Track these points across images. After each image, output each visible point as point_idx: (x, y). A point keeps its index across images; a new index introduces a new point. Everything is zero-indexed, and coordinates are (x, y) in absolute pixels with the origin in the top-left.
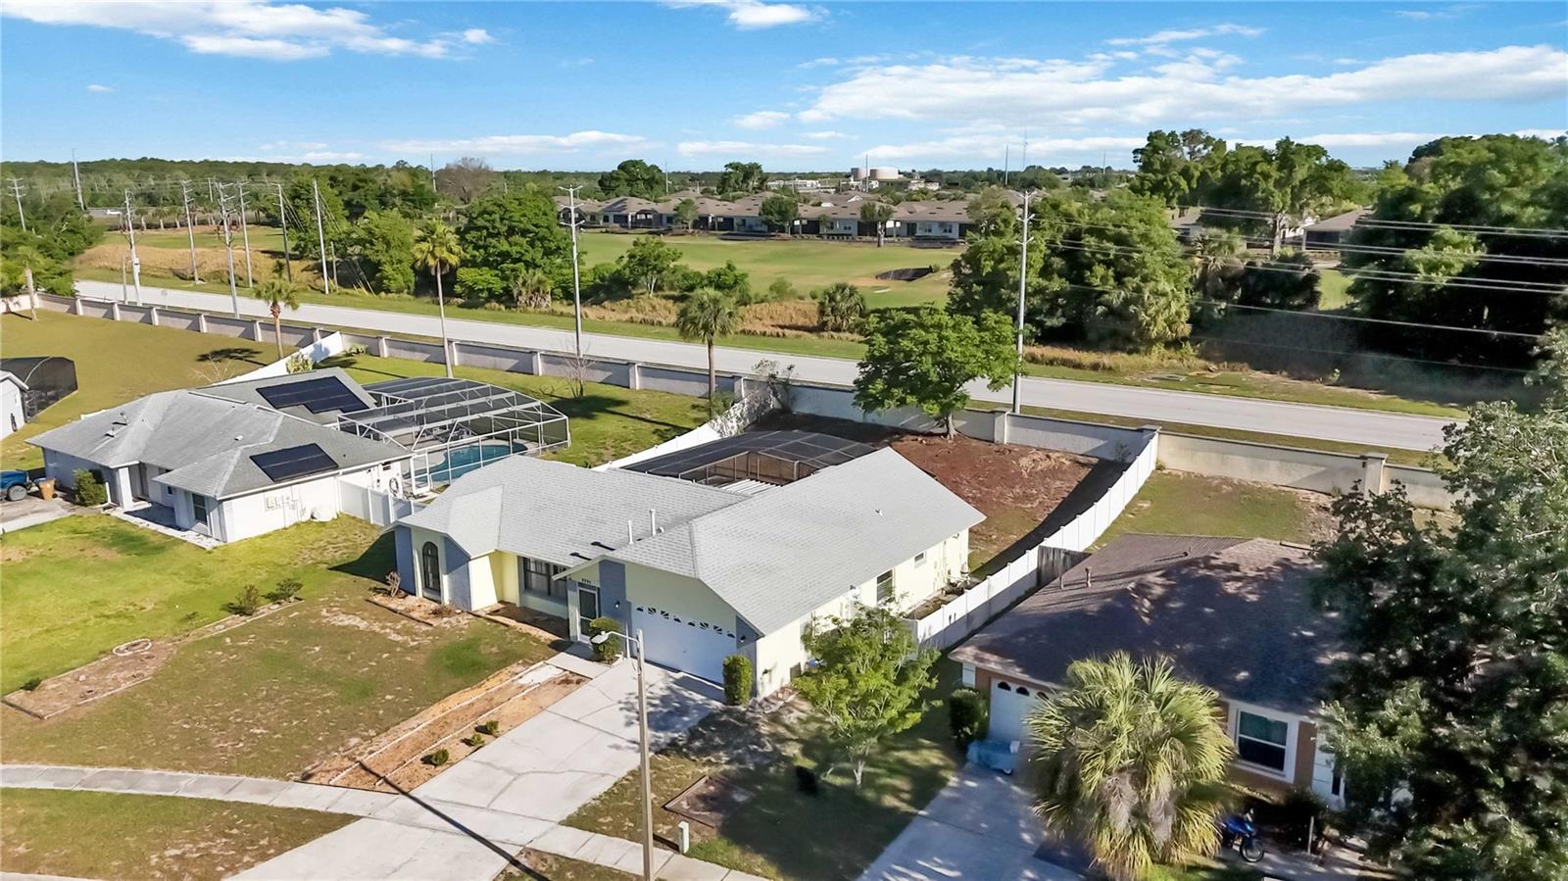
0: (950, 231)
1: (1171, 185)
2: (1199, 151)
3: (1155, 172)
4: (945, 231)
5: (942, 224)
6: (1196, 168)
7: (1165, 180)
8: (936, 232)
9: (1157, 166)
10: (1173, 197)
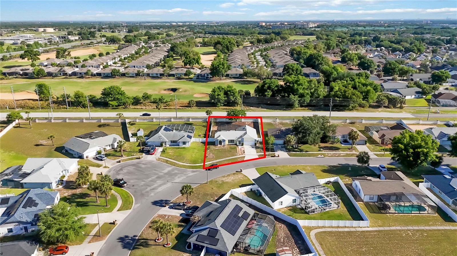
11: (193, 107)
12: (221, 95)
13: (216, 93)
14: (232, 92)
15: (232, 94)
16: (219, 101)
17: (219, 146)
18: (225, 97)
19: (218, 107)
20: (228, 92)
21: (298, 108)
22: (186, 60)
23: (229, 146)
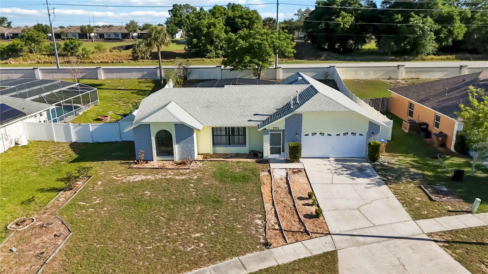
0: (118, 36)
1: (184, 21)
2: (189, 11)
3: (178, 17)
4: (116, 36)
5: (115, 33)
6: (191, 16)
7: (182, 20)
8: (113, 36)
9: (178, 15)
10: (185, 25)
11: (143, 58)
12: (217, 25)
13: (205, 22)
14: (249, 19)
15: (247, 22)
16: (212, 43)
17: (157, 161)
18: (226, 32)
19: (209, 58)
20: (237, 20)
21: (429, 57)
22: (175, 20)
23: (211, 167)
